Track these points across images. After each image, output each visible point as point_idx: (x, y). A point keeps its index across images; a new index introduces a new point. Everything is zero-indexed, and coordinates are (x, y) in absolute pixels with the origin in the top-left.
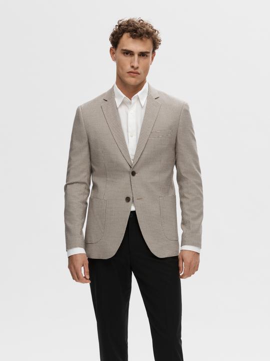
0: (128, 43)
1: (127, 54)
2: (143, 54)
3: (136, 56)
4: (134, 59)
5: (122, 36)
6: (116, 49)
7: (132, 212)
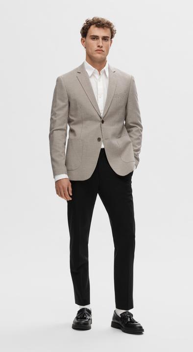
0: (94, 31)
1: (94, 39)
2: (105, 38)
3: (101, 39)
4: (100, 41)
5: (90, 27)
6: (86, 38)
7: (101, 149)
